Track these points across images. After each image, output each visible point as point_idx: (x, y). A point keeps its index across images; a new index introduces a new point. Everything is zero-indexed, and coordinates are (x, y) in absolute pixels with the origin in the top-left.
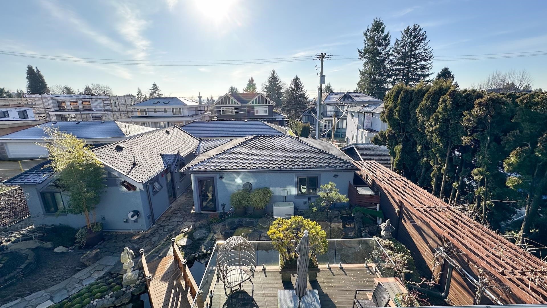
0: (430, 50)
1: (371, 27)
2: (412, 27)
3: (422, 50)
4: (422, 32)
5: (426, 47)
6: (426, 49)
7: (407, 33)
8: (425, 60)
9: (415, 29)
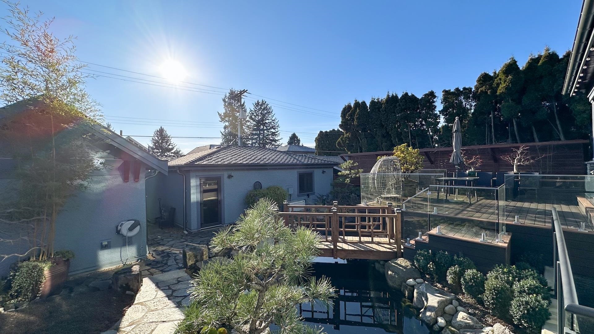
0: (277, 121)
1: (228, 95)
2: (260, 101)
3: (270, 121)
4: (269, 106)
5: (273, 119)
6: (274, 120)
7: (257, 106)
8: (274, 129)
9: (263, 103)
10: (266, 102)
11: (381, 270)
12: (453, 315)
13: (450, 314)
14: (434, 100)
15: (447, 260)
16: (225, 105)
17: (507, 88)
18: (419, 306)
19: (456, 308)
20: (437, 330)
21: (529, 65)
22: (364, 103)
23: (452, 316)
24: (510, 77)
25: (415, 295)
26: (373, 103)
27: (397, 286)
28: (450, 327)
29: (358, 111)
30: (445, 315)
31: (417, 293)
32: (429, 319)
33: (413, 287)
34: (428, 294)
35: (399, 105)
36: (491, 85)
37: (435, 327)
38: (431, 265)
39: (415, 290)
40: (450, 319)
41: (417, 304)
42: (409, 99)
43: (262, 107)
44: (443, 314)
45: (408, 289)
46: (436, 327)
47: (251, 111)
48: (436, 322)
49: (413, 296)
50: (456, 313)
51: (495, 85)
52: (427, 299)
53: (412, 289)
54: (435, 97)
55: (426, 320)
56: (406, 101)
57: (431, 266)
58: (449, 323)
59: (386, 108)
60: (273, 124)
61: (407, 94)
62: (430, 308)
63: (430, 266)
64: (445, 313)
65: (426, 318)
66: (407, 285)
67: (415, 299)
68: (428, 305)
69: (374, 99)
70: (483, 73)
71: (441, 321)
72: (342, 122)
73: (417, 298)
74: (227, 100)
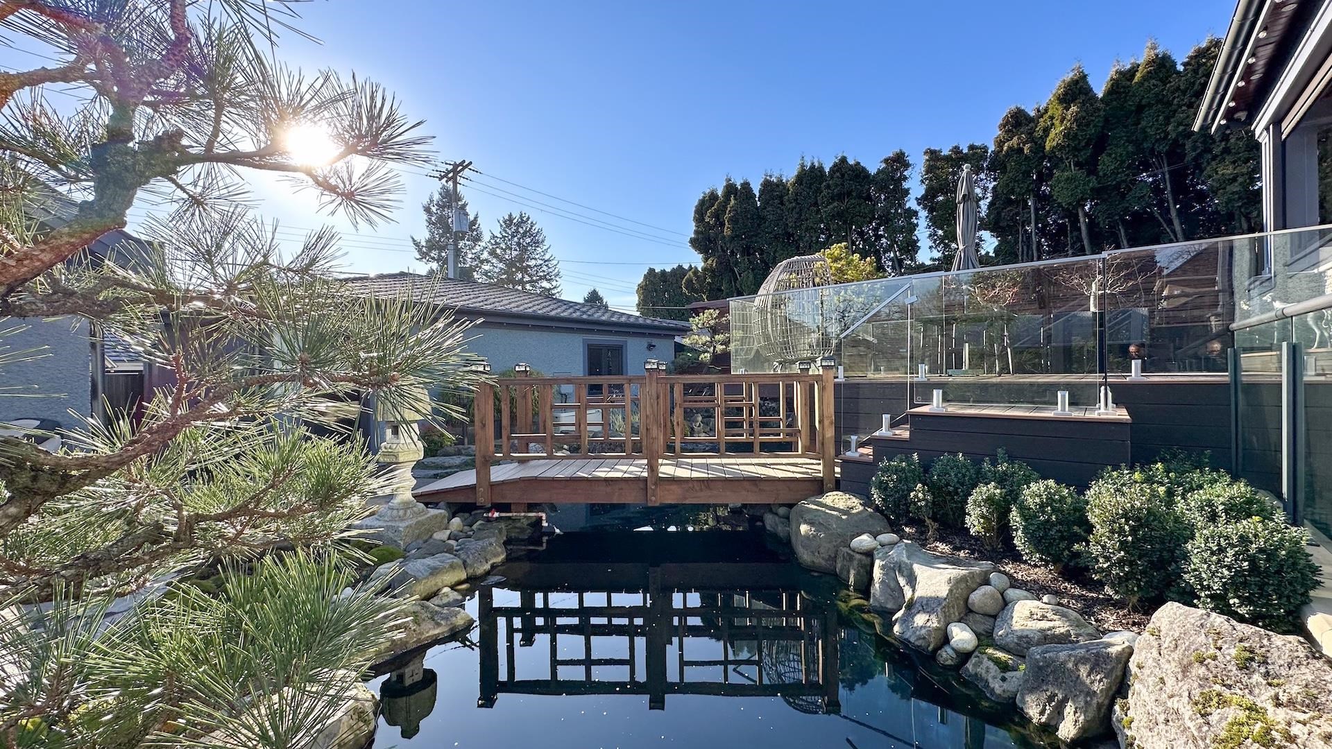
4: (536, 227)
5: (546, 257)
6: (548, 261)
7: (508, 226)
9: (522, 221)
10: (528, 218)
11: (781, 530)
12: (995, 617)
13: (985, 615)
14: (905, 173)
15: (964, 476)
16: (430, 222)
17: (1067, 135)
18: (889, 606)
19: (1002, 594)
20: (949, 662)
21: (1112, 85)
22: (746, 185)
23: (992, 620)
24: (1074, 108)
25: (877, 573)
26: (768, 186)
27: (823, 563)
28: (990, 651)
29: (733, 202)
30: (971, 617)
31: (883, 567)
32: (923, 631)
33: (869, 554)
34: (916, 567)
35: (828, 187)
36: (1030, 133)
37: (944, 655)
38: (919, 493)
39: (878, 563)
40: (988, 626)
41: (882, 600)
42: (850, 174)
43: (520, 230)
44: (966, 613)
45: (855, 563)
46: (946, 655)
47: (494, 237)
48: (946, 639)
49: (871, 579)
50: (1003, 609)
51: (1039, 132)
52: (912, 580)
53: (866, 560)
54: (907, 165)
55: (912, 640)
56: (843, 175)
57: (920, 495)
58: (985, 638)
59: (796, 195)
60: (545, 268)
61: (844, 160)
62: (925, 602)
63: (916, 496)
64: (971, 611)
65: (914, 632)
66: (854, 551)
67: (877, 585)
68: (916, 595)
69: (771, 176)
70: (1013, 107)
71: (962, 636)
72: (696, 232)
73: (882, 582)
74: (434, 209)
